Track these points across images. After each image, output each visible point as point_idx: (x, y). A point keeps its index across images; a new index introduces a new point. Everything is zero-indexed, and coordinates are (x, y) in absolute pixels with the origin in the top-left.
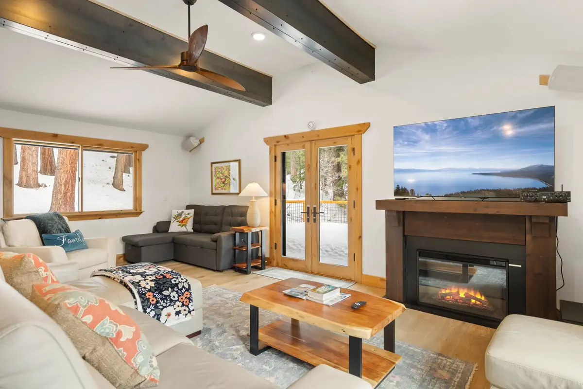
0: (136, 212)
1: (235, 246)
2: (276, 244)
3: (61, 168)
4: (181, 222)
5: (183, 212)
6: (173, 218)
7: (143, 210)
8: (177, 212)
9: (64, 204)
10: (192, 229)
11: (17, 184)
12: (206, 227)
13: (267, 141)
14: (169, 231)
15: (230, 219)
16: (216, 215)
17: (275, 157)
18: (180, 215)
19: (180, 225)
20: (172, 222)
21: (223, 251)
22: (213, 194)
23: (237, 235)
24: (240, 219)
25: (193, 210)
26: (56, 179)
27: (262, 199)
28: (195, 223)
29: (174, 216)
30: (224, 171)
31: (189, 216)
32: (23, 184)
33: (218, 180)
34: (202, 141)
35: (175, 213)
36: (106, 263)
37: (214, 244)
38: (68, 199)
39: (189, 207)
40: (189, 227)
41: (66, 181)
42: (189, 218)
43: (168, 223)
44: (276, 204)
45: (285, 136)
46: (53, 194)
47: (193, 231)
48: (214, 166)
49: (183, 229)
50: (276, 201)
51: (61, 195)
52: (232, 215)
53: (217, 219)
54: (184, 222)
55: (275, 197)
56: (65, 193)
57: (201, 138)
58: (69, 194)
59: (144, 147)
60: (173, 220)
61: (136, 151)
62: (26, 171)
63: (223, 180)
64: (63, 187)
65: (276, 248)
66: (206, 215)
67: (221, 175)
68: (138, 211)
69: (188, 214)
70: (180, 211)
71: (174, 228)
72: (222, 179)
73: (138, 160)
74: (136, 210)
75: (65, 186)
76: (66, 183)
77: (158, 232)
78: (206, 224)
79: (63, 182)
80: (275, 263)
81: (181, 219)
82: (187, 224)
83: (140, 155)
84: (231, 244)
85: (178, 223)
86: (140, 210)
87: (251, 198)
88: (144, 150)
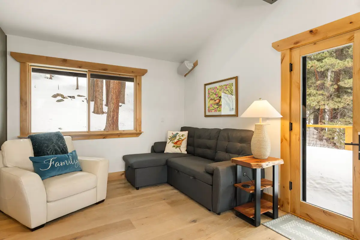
0: (137, 133)
1: (236, 183)
2: (291, 183)
3: (111, 102)
4: (176, 143)
5: (177, 134)
6: (168, 139)
7: (142, 130)
8: (172, 134)
9: (112, 124)
10: (186, 150)
11: (92, 112)
12: (199, 151)
13: (277, 46)
14: (165, 152)
15: (225, 144)
16: (210, 139)
17: (291, 65)
18: (175, 136)
19: (174, 146)
20: (168, 143)
21: (222, 189)
22: (206, 116)
23: (239, 168)
24: (239, 145)
25: (187, 132)
26: (108, 108)
28: (188, 144)
29: (170, 137)
30: (218, 91)
31: (183, 138)
32: (96, 112)
33: (212, 102)
34: (195, 65)
35: (170, 134)
36: (95, 189)
37: (209, 177)
38: (115, 121)
39: (183, 129)
40: (183, 149)
41: (113, 109)
42: (183, 140)
43: (164, 144)
44: (291, 129)
45: (311, 31)
46: (107, 118)
47: (186, 153)
48: (208, 87)
49: (177, 151)
50: (291, 124)
51: (111, 118)
52: (229, 140)
53: (211, 143)
54: (178, 143)
55: (290, 119)
56: (113, 117)
57: (194, 62)
58: (115, 118)
59: (143, 72)
60: (168, 141)
61: (137, 76)
62: (97, 104)
63: (217, 101)
64: (112, 113)
65: (291, 188)
66: (200, 137)
67: (214, 96)
68: (138, 132)
69: (182, 136)
70: (175, 133)
71: (170, 149)
72: (215, 100)
73: (138, 84)
74: (137, 131)
75: (113, 113)
76: (114, 111)
77: (155, 152)
78: (199, 146)
79: (112, 110)
80: (289, 208)
81: (176, 141)
82: (181, 146)
83: (140, 80)
84: (231, 179)
85: (173, 145)
86: (140, 131)
87: (257, 119)
88: (143, 75)
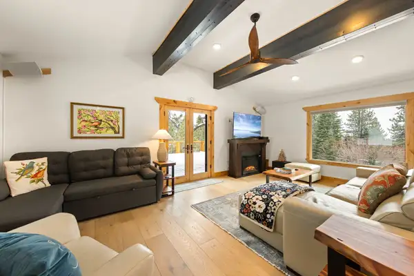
4: (36, 176)
5: (33, 162)
8: (23, 164)
14: (12, 195)
17: (164, 113)
22: (74, 138)
25: (46, 158)
27: (153, 141)
29: (19, 171)
30: (97, 114)
31: (44, 167)
33: (85, 123)
35: (16, 166)
42: (44, 170)
45: (174, 101)
47: (50, 185)
48: (77, 107)
63: (96, 124)
67: (91, 118)
69: (41, 165)
72: (92, 123)
81: (34, 173)
82: (44, 178)
85: (29, 179)
